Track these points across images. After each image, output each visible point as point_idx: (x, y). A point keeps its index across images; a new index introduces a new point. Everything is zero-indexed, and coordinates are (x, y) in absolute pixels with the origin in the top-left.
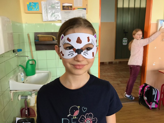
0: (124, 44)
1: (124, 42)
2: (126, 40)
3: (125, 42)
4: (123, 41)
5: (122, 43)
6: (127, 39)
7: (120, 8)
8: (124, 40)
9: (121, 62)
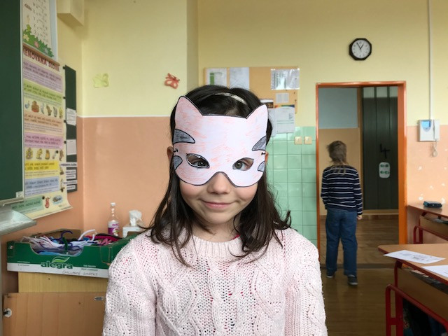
0: (382, 176)
1: (381, 172)
2: (387, 166)
3: (386, 172)
4: (381, 169)
5: (378, 174)
6: (387, 164)
7: (369, 100)
8: (382, 166)
9: (377, 216)
